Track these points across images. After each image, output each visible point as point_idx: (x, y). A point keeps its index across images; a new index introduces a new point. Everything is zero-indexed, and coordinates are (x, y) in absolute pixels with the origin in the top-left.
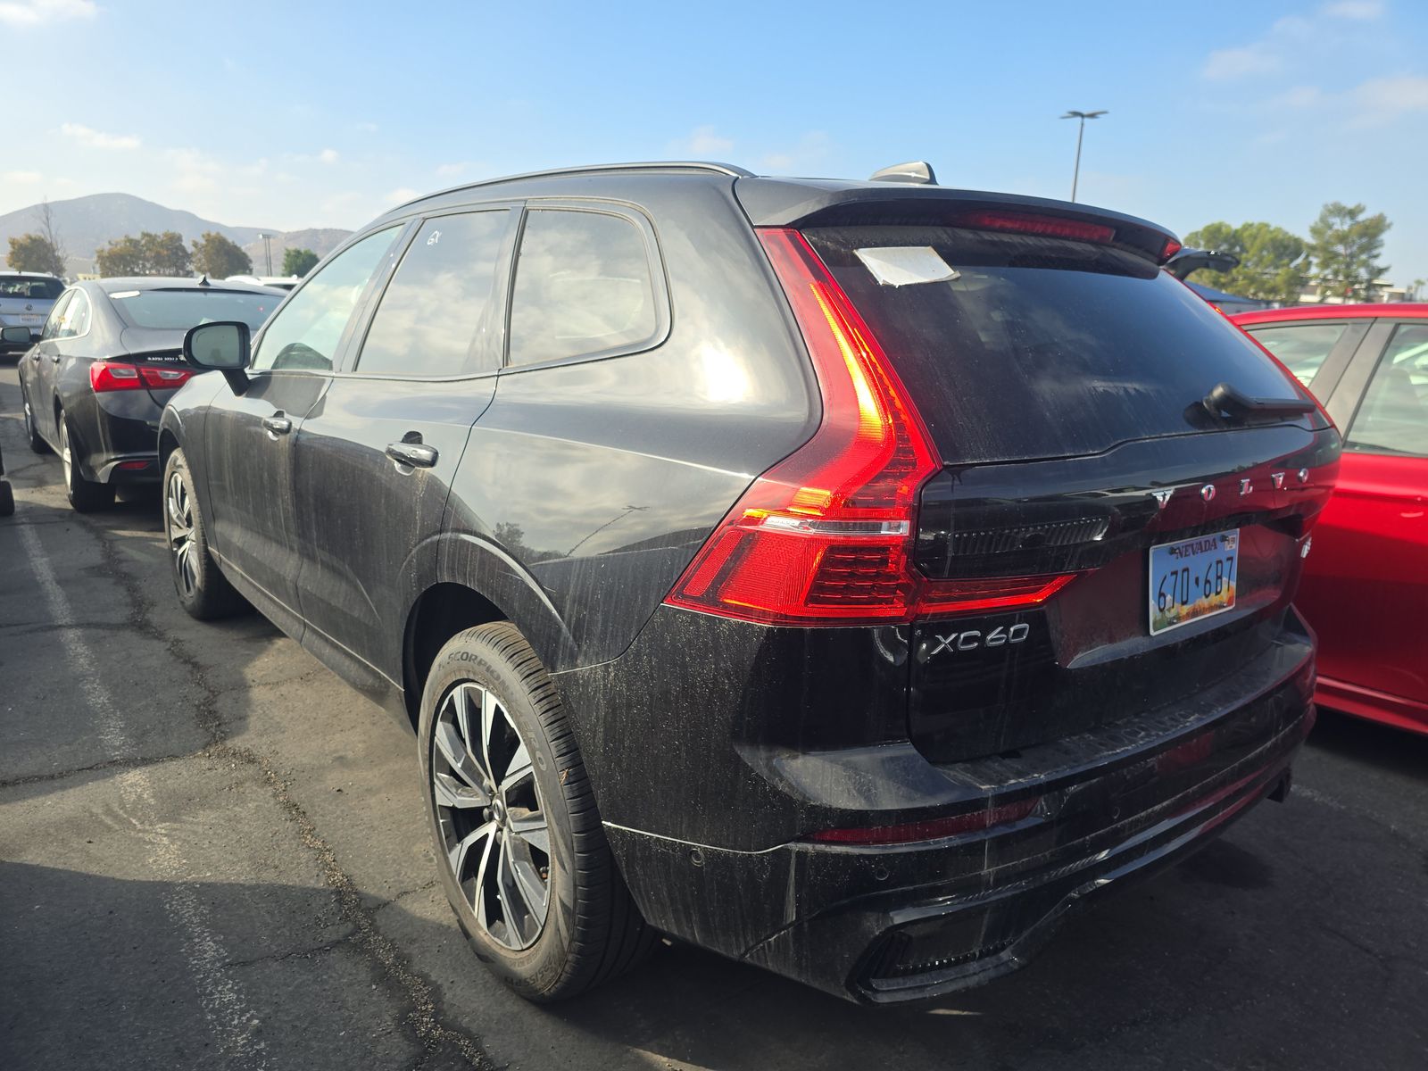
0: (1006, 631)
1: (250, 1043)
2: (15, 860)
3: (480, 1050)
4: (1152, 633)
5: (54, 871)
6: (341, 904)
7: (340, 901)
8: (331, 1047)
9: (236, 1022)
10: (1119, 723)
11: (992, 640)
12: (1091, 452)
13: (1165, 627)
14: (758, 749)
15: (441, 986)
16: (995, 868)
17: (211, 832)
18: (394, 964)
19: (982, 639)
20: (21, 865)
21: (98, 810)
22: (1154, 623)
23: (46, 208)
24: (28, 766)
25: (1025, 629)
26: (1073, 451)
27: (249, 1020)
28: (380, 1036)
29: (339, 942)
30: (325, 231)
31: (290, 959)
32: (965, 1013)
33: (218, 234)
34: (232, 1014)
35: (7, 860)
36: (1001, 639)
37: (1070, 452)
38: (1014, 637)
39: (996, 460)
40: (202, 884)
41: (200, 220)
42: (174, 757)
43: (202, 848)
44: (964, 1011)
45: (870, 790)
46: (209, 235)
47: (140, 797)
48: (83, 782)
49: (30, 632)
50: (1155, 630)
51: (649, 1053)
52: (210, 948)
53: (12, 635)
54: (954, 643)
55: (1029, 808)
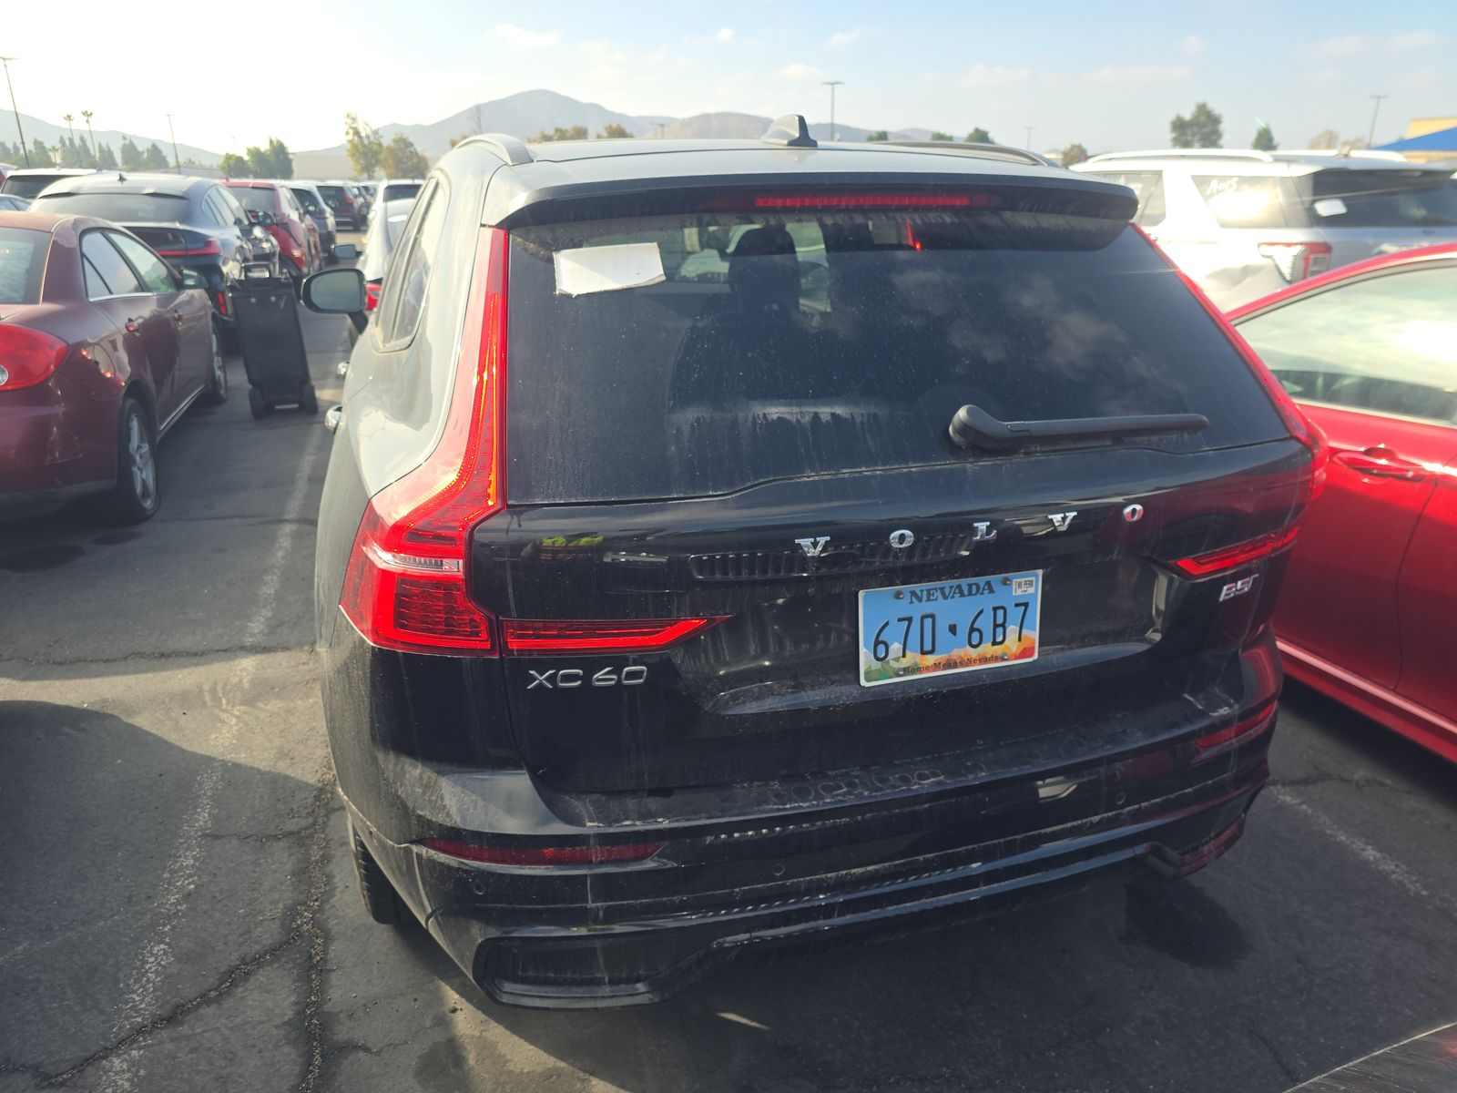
0: (617, 671)
1: (178, 903)
2: (130, 721)
3: (325, 952)
4: (863, 682)
5: (148, 734)
6: (316, 800)
7: (317, 798)
8: (227, 920)
9: (179, 884)
10: (830, 773)
11: (598, 680)
12: (711, 493)
13: (891, 677)
14: (389, 754)
15: (336, 888)
16: (604, 904)
17: (268, 720)
18: (317, 862)
19: (587, 678)
20: (132, 726)
21: (206, 688)
22: (867, 674)
23: (478, 108)
24: (187, 643)
25: (642, 672)
26: (685, 493)
27: (189, 884)
28: (265, 920)
29: (292, 833)
30: (718, 115)
31: (248, 840)
32: (753, 1024)
33: (619, 125)
34: (182, 876)
35: (124, 719)
36: (612, 679)
37: (677, 493)
38: (626, 678)
39: (573, 501)
40: (234, 764)
41: (608, 111)
42: (286, 649)
43: (253, 733)
44: (753, 1021)
45: (468, 810)
46: (610, 127)
47: (241, 681)
48: (212, 662)
49: (263, 523)
50: (868, 680)
51: (448, 988)
52: (203, 818)
53: (249, 525)
54: (551, 679)
55: (649, 851)
